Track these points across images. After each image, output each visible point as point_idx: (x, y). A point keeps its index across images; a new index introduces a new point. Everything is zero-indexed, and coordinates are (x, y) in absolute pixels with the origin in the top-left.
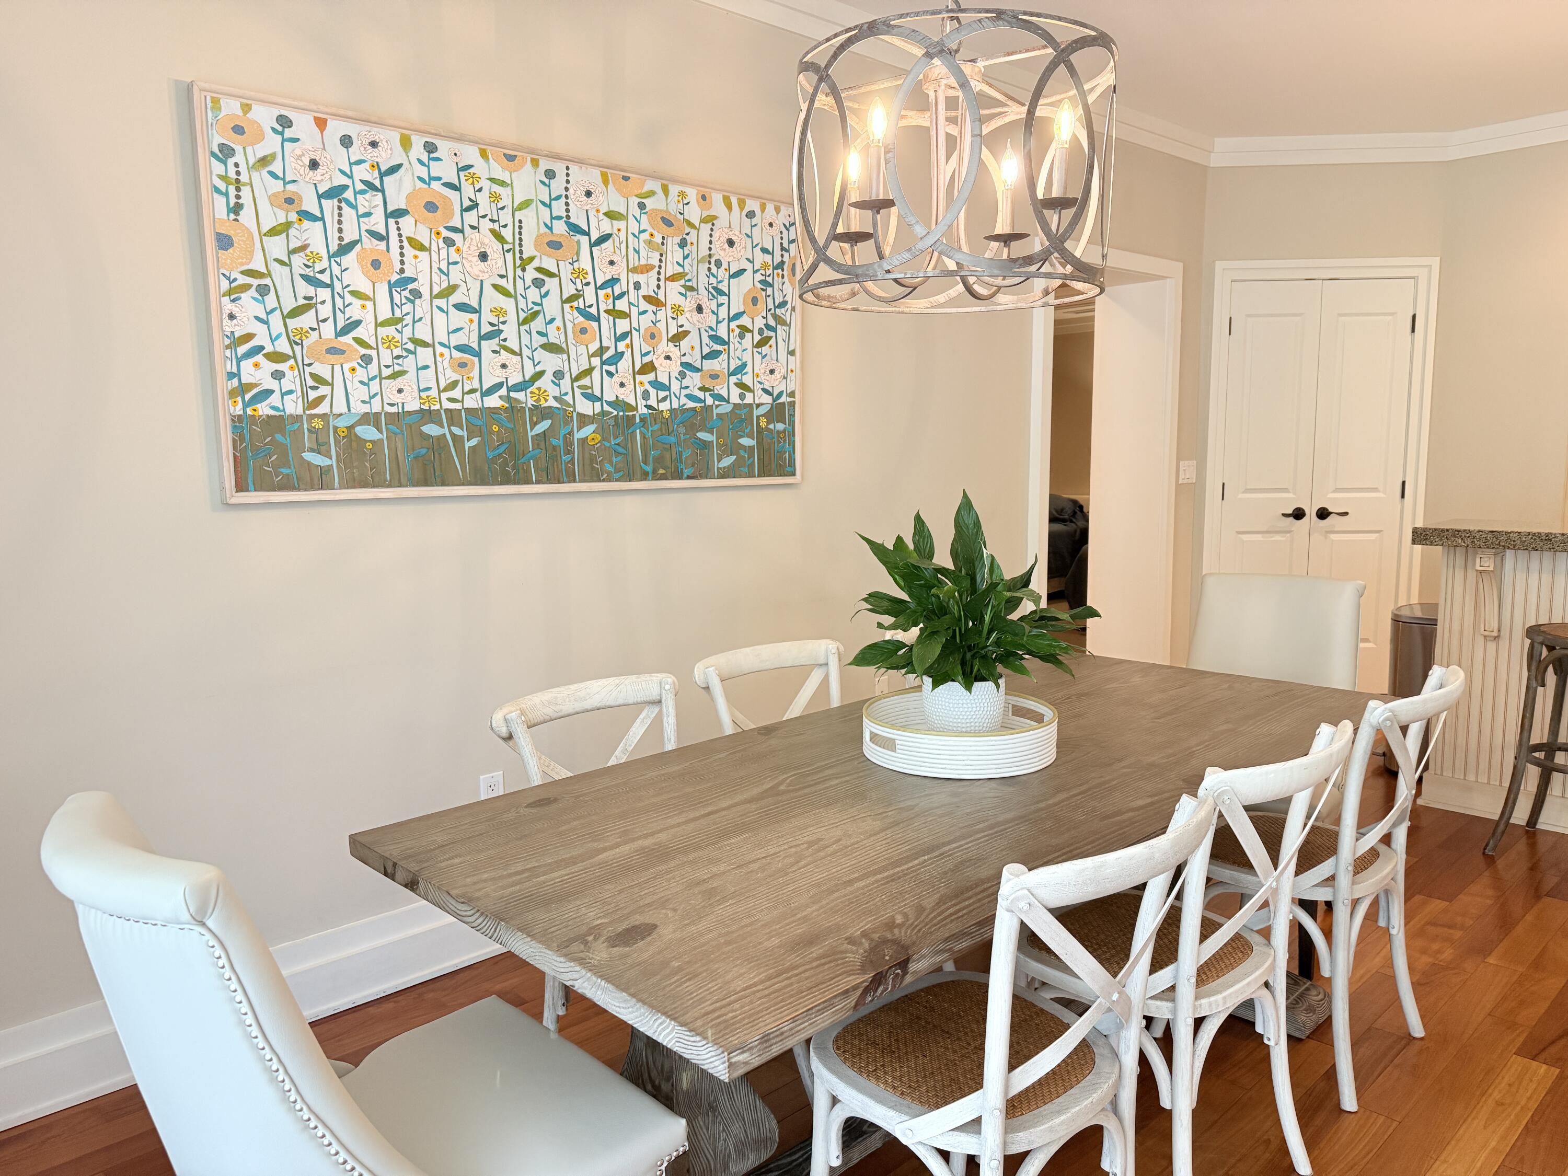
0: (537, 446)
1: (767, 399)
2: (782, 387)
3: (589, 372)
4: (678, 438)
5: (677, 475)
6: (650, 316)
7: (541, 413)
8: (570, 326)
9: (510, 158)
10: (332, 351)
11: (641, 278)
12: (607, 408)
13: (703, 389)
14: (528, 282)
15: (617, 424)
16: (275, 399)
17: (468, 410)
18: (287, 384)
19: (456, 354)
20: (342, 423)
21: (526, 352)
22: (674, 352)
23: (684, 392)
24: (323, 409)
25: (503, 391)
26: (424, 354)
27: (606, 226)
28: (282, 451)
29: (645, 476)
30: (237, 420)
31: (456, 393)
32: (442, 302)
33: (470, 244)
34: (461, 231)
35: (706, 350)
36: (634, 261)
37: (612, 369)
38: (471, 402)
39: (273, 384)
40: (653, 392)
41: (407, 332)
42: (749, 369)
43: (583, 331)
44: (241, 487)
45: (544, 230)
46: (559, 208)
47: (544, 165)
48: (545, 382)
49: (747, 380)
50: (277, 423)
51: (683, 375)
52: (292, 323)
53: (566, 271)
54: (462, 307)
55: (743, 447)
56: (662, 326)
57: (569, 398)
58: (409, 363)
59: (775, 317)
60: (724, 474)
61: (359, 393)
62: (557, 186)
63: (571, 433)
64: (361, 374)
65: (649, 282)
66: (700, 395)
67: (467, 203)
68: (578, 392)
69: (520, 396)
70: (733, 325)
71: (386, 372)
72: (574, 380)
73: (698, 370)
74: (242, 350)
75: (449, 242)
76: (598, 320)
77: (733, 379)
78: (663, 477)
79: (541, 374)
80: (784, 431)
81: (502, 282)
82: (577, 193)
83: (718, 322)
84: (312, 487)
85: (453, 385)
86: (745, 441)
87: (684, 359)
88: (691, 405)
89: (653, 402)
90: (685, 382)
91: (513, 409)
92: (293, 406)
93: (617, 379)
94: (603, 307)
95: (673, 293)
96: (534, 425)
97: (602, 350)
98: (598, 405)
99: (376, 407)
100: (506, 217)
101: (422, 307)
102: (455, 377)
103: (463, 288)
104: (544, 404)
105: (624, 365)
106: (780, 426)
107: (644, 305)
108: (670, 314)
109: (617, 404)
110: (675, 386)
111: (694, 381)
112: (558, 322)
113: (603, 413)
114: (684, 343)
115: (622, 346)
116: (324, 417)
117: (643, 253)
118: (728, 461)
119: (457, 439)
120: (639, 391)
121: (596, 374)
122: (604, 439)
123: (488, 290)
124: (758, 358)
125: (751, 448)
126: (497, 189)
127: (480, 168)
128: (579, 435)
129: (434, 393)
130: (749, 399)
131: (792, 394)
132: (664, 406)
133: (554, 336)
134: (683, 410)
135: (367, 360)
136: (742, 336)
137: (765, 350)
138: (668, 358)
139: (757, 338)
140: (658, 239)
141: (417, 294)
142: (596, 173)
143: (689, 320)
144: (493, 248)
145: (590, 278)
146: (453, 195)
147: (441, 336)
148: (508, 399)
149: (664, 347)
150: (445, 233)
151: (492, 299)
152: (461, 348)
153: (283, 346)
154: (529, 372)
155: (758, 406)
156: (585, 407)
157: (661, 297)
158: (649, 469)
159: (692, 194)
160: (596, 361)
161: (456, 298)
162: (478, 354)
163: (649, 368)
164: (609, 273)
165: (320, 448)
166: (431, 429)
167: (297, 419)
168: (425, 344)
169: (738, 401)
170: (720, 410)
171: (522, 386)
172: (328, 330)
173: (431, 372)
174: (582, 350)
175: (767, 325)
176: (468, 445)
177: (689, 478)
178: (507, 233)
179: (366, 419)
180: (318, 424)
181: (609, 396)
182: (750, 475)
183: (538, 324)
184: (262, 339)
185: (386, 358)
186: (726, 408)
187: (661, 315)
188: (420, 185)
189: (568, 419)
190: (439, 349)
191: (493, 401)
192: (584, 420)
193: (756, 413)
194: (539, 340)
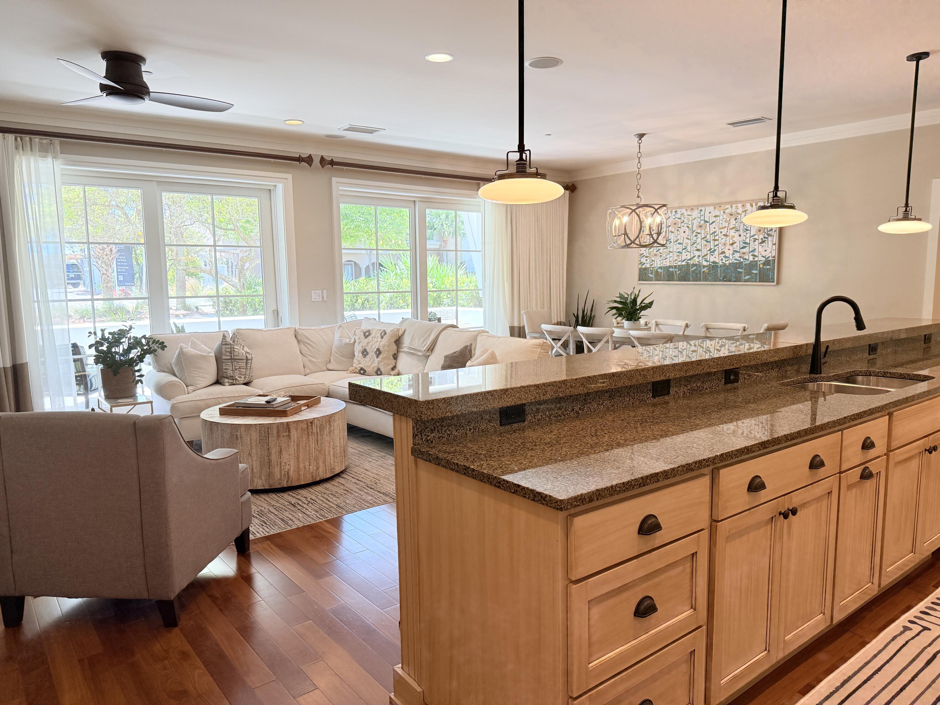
0: (692, 273)
1: (764, 259)
2: (770, 255)
3: (707, 255)
4: (731, 271)
5: (730, 281)
6: (725, 239)
7: (694, 265)
8: (703, 244)
9: (692, 209)
10: (656, 255)
11: (722, 230)
12: (711, 263)
13: (740, 257)
14: (694, 236)
15: (713, 267)
16: (645, 265)
17: (679, 266)
18: (648, 261)
19: (677, 254)
20: (656, 269)
21: (692, 252)
22: (731, 247)
23: (734, 258)
24: (653, 266)
25: (686, 261)
26: (671, 254)
27: (714, 219)
28: (646, 274)
29: (720, 281)
30: (640, 268)
31: (676, 262)
32: (675, 243)
33: (682, 230)
34: (680, 227)
35: (741, 246)
36: (721, 226)
37: (713, 254)
38: (679, 263)
39: (645, 262)
40: (724, 259)
41: (668, 250)
42: (757, 250)
43: (706, 245)
44: (639, 280)
45: (698, 223)
46: (702, 218)
47: (700, 209)
48: (696, 258)
49: (756, 254)
50: (645, 269)
51: (733, 254)
52: (650, 250)
53: (703, 232)
54: (679, 244)
55: (754, 273)
56: (728, 242)
57: (701, 262)
58: (668, 256)
59: (768, 234)
60: (746, 281)
61: (659, 263)
62: (702, 213)
63: (701, 270)
64: (660, 259)
65: (724, 231)
66: (739, 259)
67: (682, 221)
68: (703, 260)
69: (689, 262)
70: (751, 239)
71: (664, 258)
72: (703, 257)
73: (738, 252)
74: (642, 256)
75: (678, 230)
76: (710, 242)
77: (751, 254)
78: (726, 281)
79: (694, 257)
80: (770, 268)
81: (688, 237)
82: (707, 213)
83: (746, 238)
84: (650, 281)
85: (676, 260)
86: (754, 272)
87: (734, 249)
88: (736, 261)
89: (724, 261)
90: (734, 256)
91: (688, 264)
92: (648, 266)
93: (714, 256)
94: (711, 239)
95: (732, 232)
96: (692, 268)
97: (710, 249)
98: (708, 263)
99: (662, 266)
100: (690, 223)
101: (672, 244)
102: (677, 258)
103: (680, 240)
104: (694, 263)
105: (716, 253)
106: (768, 267)
107: (723, 237)
108: (730, 238)
109: (714, 262)
110: (731, 257)
111: (737, 255)
112: (700, 244)
113: (710, 265)
114: (735, 246)
115: (716, 248)
116: (653, 268)
117: (723, 224)
118: (747, 277)
119: (676, 272)
120: (720, 258)
121: (708, 255)
122: (709, 271)
123: (685, 239)
124: (760, 247)
125: (757, 274)
126: (689, 217)
127: (686, 213)
128: (704, 270)
129: (672, 262)
130: (756, 259)
131: (774, 257)
132: (727, 262)
133: (699, 247)
134: (733, 263)
135: (661, 256)
136: (754, 241)
137: (763, 244)
138: (729, 249)
139: (760, 241)
140: (728, 219)
141: (671, 242)
142: (712, 207)
143: (737, 239)
144: (687, 230)
145: (709, 233)
146: (679, 220)
147: (675, 250)
148: (687, 262)
149: (728, 247)
150: (677, 229)
151: (686, 241)
152: (678, 252)
153: (648, 255)
154: (692, 256)
155: (760, 261)
156: (705, 263)
157: (728, 234)
158: (721, 279)
159: (740, 205)
160: (709, 252)
161: (678, 242)
162: (682, 253)
163: (723, 252)
164: (714, 230)
165: (652, 274)
166: (671, 270)
167: (648, 268)
168: (671, 252)
169: (752, 260)
170: (745, 263)
171: (690, 259)
172: (655, 251)
173: (672, 258)
174: (705, 250)
175: (765, 238)
176: (678, 273)
177: (734, 281)
178: (690, 226)
179: (660, 268)
180: (652, 269)
181: (711, 260)
182: (756, 282)
183: (695, 245)
184: (645, 254)
185: (664, 256)
186: (748, 262)
187: (728, 238)
188: (673, 220)
189: (700, 267)
190: (674, 253)
191: (684, 263)
192: (704, 267)
193: (759, 263)
194: (695, 249)
